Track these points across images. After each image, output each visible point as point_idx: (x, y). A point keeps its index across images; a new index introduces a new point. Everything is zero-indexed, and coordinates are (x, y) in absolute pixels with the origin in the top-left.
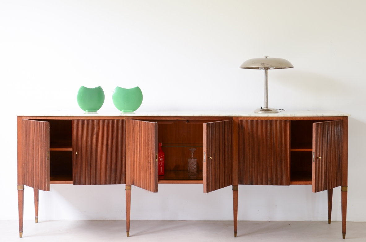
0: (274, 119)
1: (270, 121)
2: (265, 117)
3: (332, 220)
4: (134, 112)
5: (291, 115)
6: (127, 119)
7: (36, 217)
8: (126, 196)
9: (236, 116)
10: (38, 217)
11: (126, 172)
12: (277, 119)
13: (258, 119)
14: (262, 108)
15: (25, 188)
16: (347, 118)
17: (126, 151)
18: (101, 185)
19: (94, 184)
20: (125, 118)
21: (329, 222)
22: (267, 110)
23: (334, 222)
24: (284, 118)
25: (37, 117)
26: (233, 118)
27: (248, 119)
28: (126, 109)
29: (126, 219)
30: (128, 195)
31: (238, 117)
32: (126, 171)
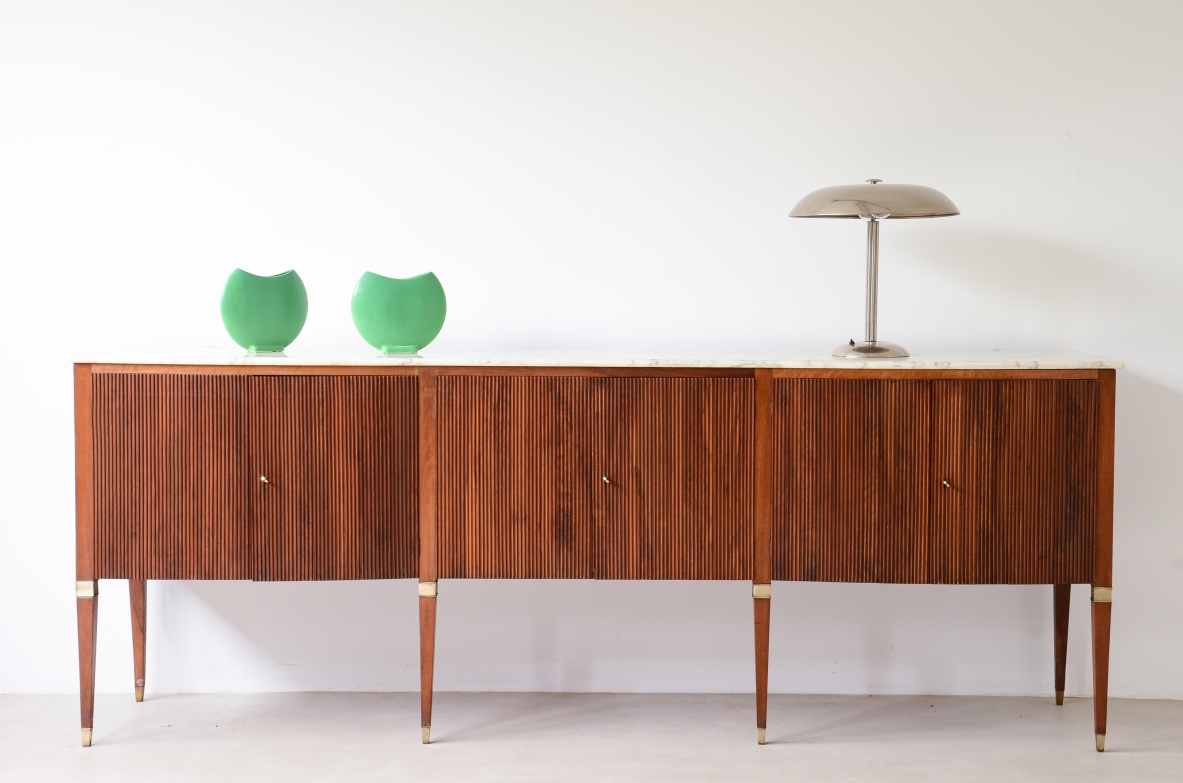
0: (885, 376)
1: (870, 382)
2: (854, 371)
3: (1067, 693)
4: (420, 352)
5: (936, 364)
6: (424, 374)
7: (138, 682)
8: (421, 616)
9: (765, 367)
10: (144, 683)
11: (419, 539)
12: (893, 377)
13: (832, 375)
14: (852, 343)
15: (100, 591)
16: (1111, 373)
17: (421, 475)
18: (342, 581)
19: (318, 577)
20: (416, 373)
21: (1060, 701)
22: (872, 350)
23: (1073, 699)
24: (913, 374)
25: (139, 367)
26: (757, 373)
27: (802, 376)
28: (396, 344)
29: (419, 690)
30: (427, 611)
31: (770, 369)
32: (421, 536)
